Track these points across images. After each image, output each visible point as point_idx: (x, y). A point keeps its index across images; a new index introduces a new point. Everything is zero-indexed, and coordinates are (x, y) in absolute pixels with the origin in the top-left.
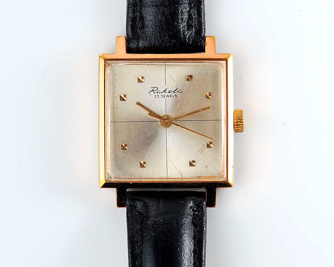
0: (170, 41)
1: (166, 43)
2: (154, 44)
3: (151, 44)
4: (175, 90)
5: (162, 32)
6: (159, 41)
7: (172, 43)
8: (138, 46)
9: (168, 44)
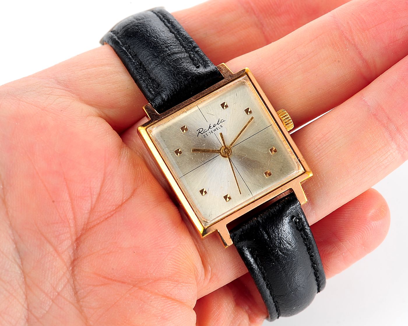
0: (187, 79)
1: (184, 82)
2: (175, 88)
3: (172, 90)
4: (218, 122)
5: (175, 77)
6: (177, 84)
7: (189, 80)
8: (162, 98)
9: (186, 82)
